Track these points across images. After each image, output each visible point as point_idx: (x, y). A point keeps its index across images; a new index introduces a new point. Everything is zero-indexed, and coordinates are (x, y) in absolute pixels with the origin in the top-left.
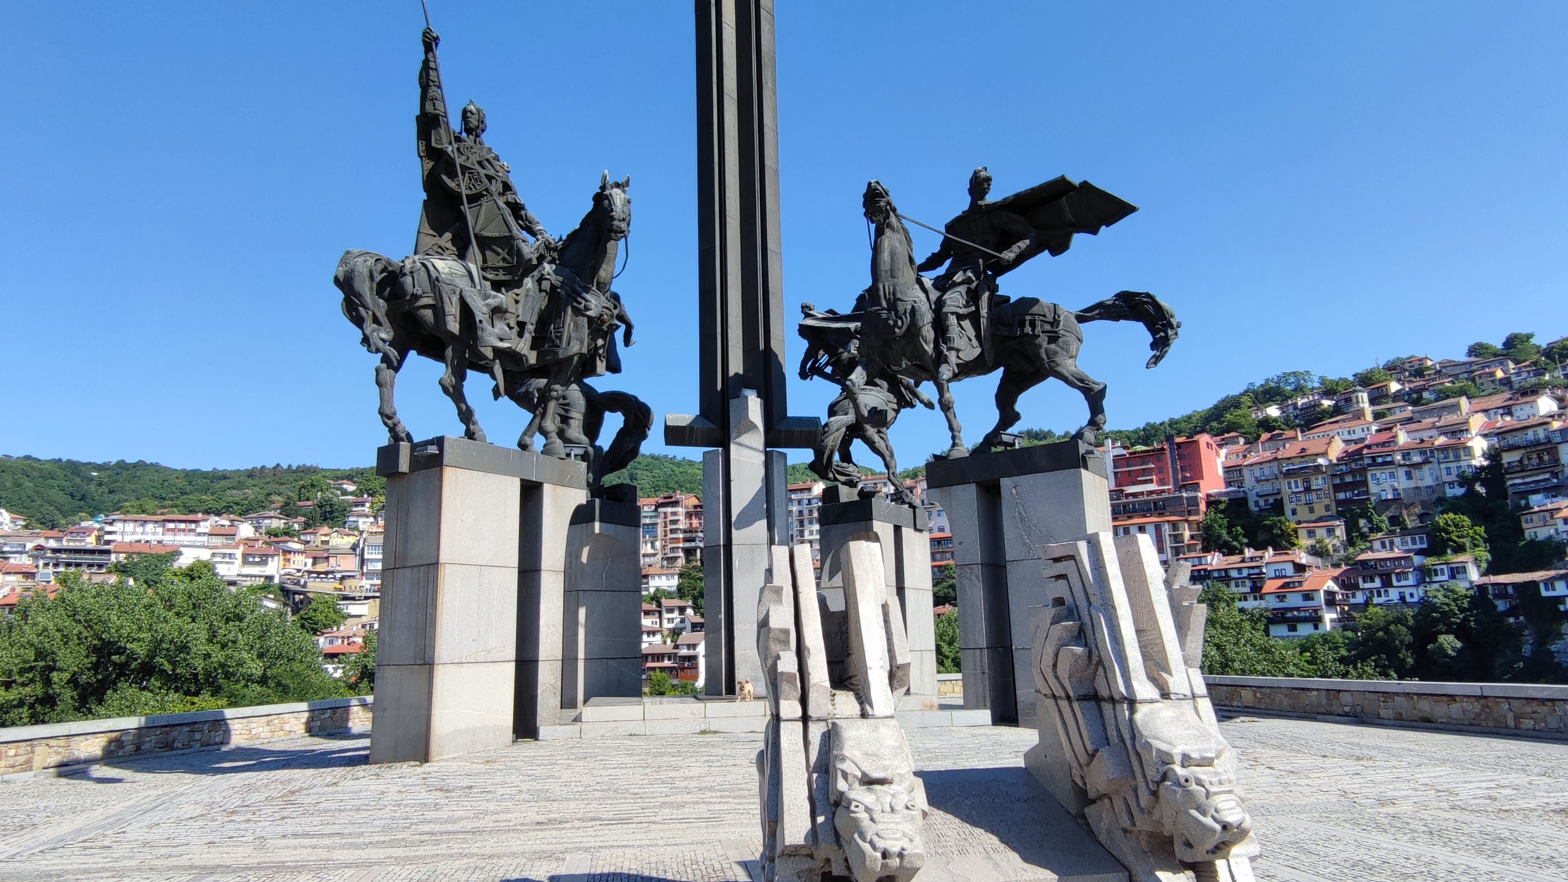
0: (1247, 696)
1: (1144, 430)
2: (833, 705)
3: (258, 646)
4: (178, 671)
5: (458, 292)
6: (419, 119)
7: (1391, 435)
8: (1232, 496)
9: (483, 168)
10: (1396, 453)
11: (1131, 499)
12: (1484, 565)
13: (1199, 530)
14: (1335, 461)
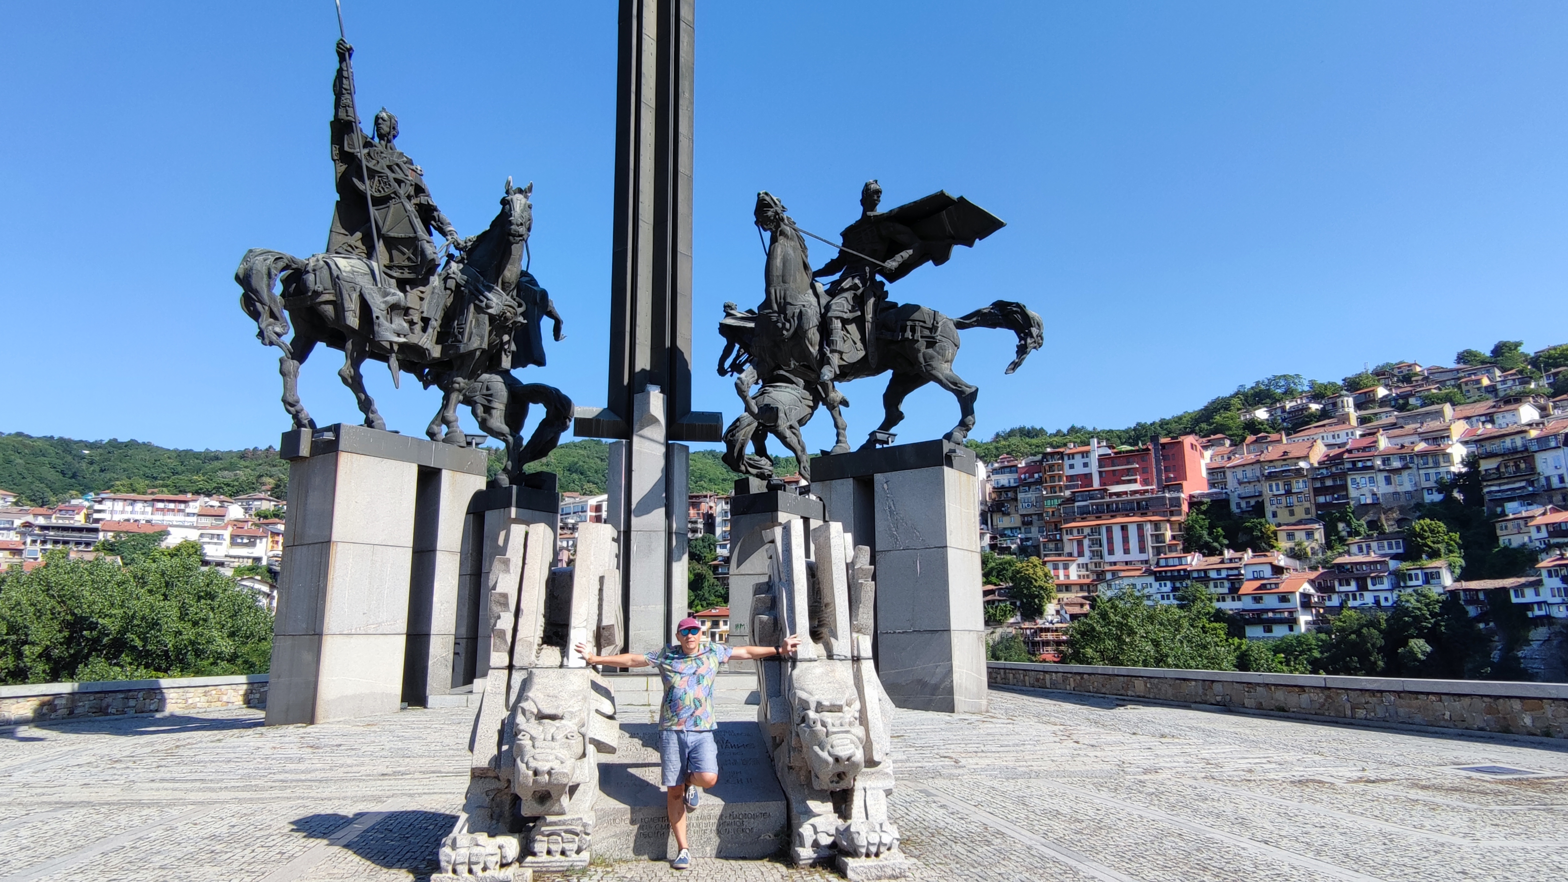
0: (1139, 685)
1: (1135, 429)
2: (537, 657)
3: (229, 625)
4: (149, 647)
5: (358, 290)
6: (332, 124)
7: (1374, 439)
8: (1215, 497)
9: (393, 172)
10: (1376, 458)
11: (1114, 498)
12: (1458, 571)
13: (1180, 531)
14: (1316, 465)
